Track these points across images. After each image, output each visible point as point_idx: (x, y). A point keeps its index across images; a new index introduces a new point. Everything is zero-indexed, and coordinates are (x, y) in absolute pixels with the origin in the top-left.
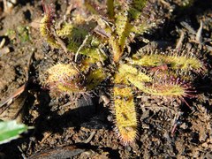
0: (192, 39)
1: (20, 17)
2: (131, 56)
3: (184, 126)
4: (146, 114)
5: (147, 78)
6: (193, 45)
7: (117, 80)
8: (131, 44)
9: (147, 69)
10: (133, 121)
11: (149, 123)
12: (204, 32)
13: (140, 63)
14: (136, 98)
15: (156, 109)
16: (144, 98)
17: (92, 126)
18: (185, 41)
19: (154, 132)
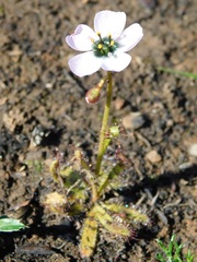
0: (148, 202)
1: (39, 155)
2: (104, 201)
3: (124, 256)
4: (102, 242)
5: (110, 219)
6: (148, 206)
7: (90, 214)
8: (106, 194)
9: (112, 213)
10: (93, 244)
11: (102, 248)
12: (158, 200)
13: (109, 207)
14: (99, 229)
15: (109, 240)
16: (104, 231)
17: (65, 239)
18: (144, 202)
19: (104, 255)
